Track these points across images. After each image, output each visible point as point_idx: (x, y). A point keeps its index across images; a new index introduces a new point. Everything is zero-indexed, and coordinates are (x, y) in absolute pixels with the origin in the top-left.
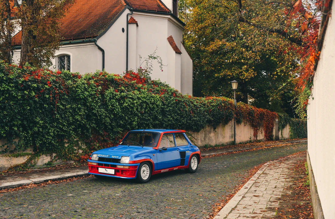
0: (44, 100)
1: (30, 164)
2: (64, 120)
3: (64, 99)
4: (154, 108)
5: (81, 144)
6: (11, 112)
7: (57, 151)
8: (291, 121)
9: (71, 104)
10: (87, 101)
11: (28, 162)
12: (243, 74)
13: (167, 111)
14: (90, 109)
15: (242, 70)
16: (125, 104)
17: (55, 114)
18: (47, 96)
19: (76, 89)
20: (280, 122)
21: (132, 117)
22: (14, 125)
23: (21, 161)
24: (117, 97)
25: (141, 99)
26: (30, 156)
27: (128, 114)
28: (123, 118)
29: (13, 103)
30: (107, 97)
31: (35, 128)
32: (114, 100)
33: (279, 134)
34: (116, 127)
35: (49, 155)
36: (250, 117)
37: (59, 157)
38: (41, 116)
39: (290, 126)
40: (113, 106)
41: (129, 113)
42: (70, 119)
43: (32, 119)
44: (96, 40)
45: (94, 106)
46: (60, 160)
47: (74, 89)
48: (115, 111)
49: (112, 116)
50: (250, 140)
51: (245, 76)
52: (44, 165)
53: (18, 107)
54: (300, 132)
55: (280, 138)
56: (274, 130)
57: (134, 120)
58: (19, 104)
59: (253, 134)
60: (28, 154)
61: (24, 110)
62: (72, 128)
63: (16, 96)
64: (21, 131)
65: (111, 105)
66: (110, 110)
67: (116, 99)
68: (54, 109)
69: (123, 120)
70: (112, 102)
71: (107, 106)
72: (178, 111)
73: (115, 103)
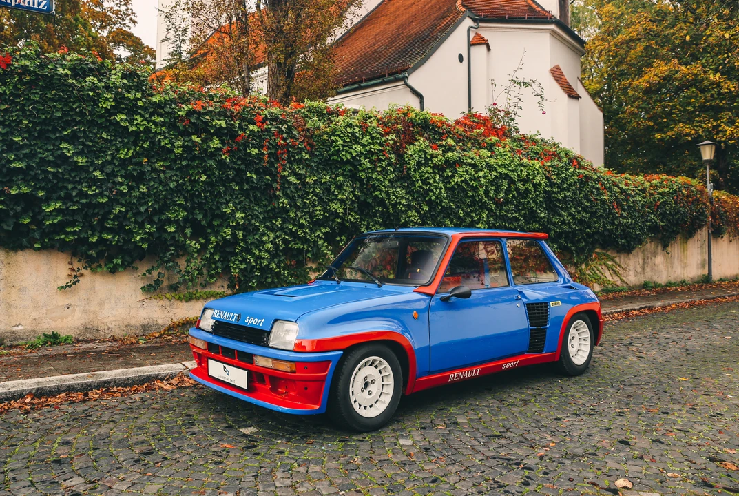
4: (527, 191)
12: (721, 131)
14: (370, 187)
15: (719, 122)
16: (457, 179)
21: (475, 212)
24: (435, 160)
25: (495, 168)
27: (463, 203)
28: (452, 214)
30: (410, 160)
32: (428, 169)
40: (425, 182)
41: (468, 201)
44: (407, 75)
48: (431, 194)
49: (426, 208)
51: (725, 135)
57: (480, 219)
65: (422, 180)
67: (435, 167)
69: (452, 217)
70: (423, 172)
71: (413, 183)
72: (584, 201)
73: (432, 175)
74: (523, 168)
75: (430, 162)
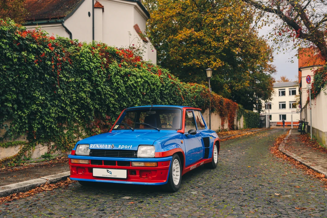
0: (45, 67)
1: (23, 157)
2: (67, 97)
3: (66, 70)
4: (154, 89)
5: (82, 130)
6: (4, 81)
7: (56, 139)
8: (245, 111)
9: (74, 77)
10: (93, 75)
11: (22, 155)
12: (211, 64)
13: (164, 94)
14: (95, 85)
15: (210, 60)
16: (129, 82)
17: (57, 89)
18: (49, 63)
19: (80, 58)
20: (238, 112)
21: (134, 99)
22: (7, 100)
23: (12, 152)
24: (122, 73)
25: (143, 77)
26: (23, 146)
27: (131, 95)
28: (125, 100)
29: (6, 68)
30: (112, 72)
31: (33, 106)
32: (118, 77)
33: (238, 124)
34: (118, 110)
35: (46, 144)
36: (221, 106)
37: (58, 147)
38: (40, 90)
39: (244, 116)
41: (133, 93)
42: (73, 96)
43: (30, 94)
44: (64, 20)
45: (99, 81)
46: (59, 150)
47: (78, 57)
48: (119, 89)
49: (117, 96)
50: (219, 129)
51: (213, 66)
52: (40, 158)
53: (12, 74)
54: (249, 122)
55: (239, 128)
56: (235, 120)
57: (136, 102)
58: (14, 70)
59: (221, 123)
60: (20, 144)
61: (20, 78)
62: (76, 108)
63: (11, 57)
64: (16, 109)
65: (116, 82)
66: (114, 88)
67: (121, 76)
68: (56, 82)
69: (126, 101)
70: (116, 78)
71: (112, 84)
72: (173, 95)
73: (120, 80)
74: (153, 78)
75: (119, 73)
